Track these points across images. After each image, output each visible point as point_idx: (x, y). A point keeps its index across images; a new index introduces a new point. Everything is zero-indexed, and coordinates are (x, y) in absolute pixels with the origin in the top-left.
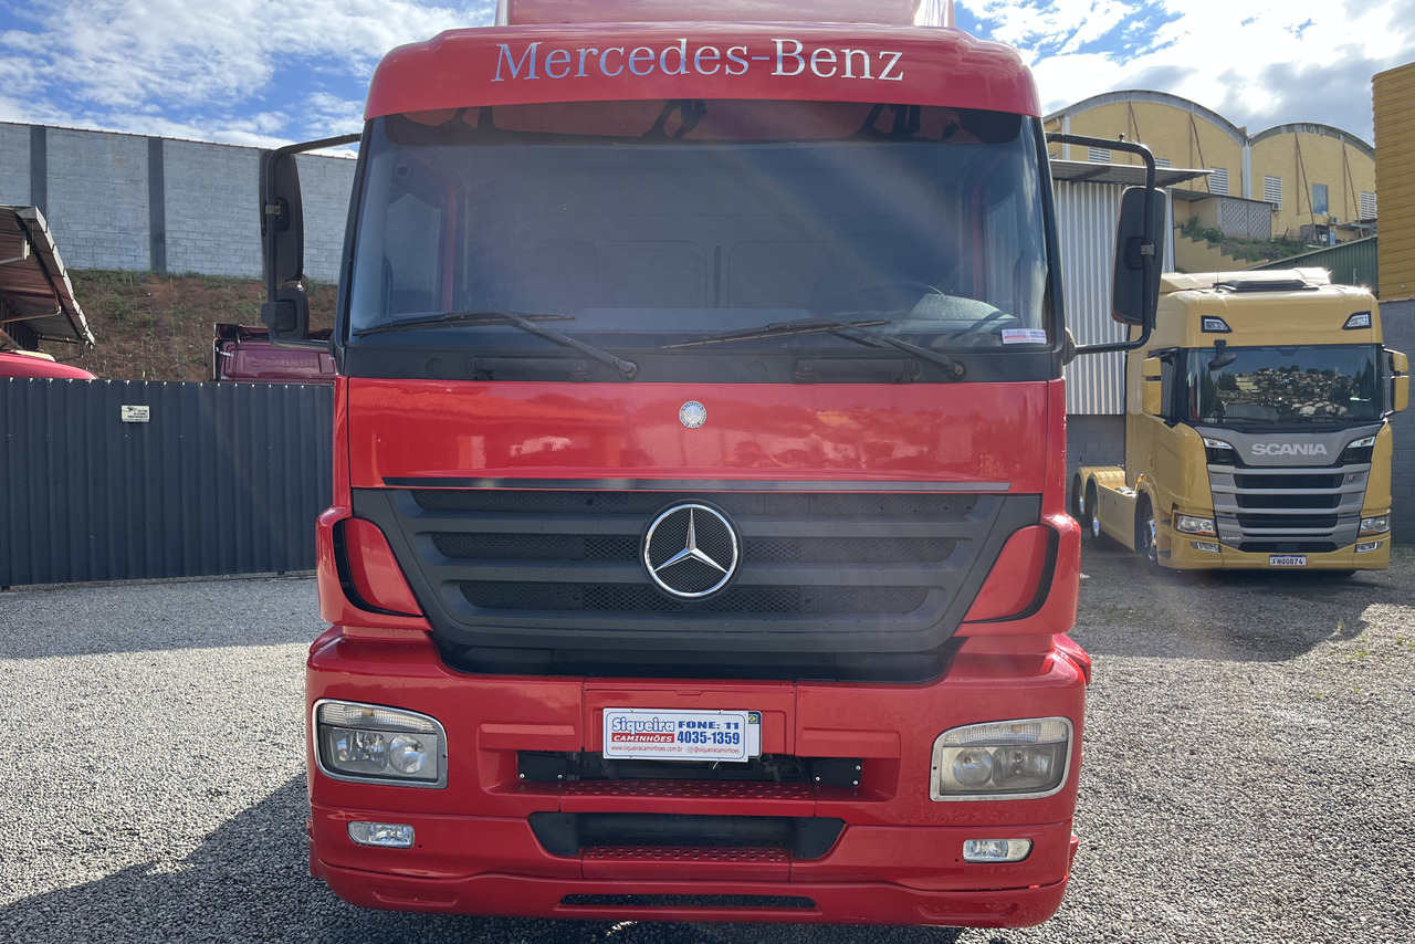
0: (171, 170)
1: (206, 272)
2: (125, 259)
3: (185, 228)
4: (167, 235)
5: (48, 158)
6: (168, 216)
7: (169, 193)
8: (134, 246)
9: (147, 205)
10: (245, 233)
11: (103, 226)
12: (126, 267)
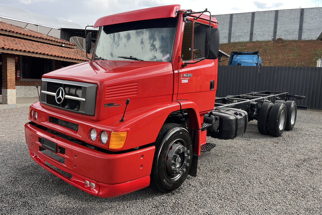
0: (256, 18)
1: (260, 40)
2: (244, 39)
3: (257, 31)
4: (254, 33)
5: (233, 20)
6: (254, 29)
7: (255, 24)
8: (247, 36)
9: (250, 27)
10: (270, 30)
11: (241, 33)
12: (245, 41)
